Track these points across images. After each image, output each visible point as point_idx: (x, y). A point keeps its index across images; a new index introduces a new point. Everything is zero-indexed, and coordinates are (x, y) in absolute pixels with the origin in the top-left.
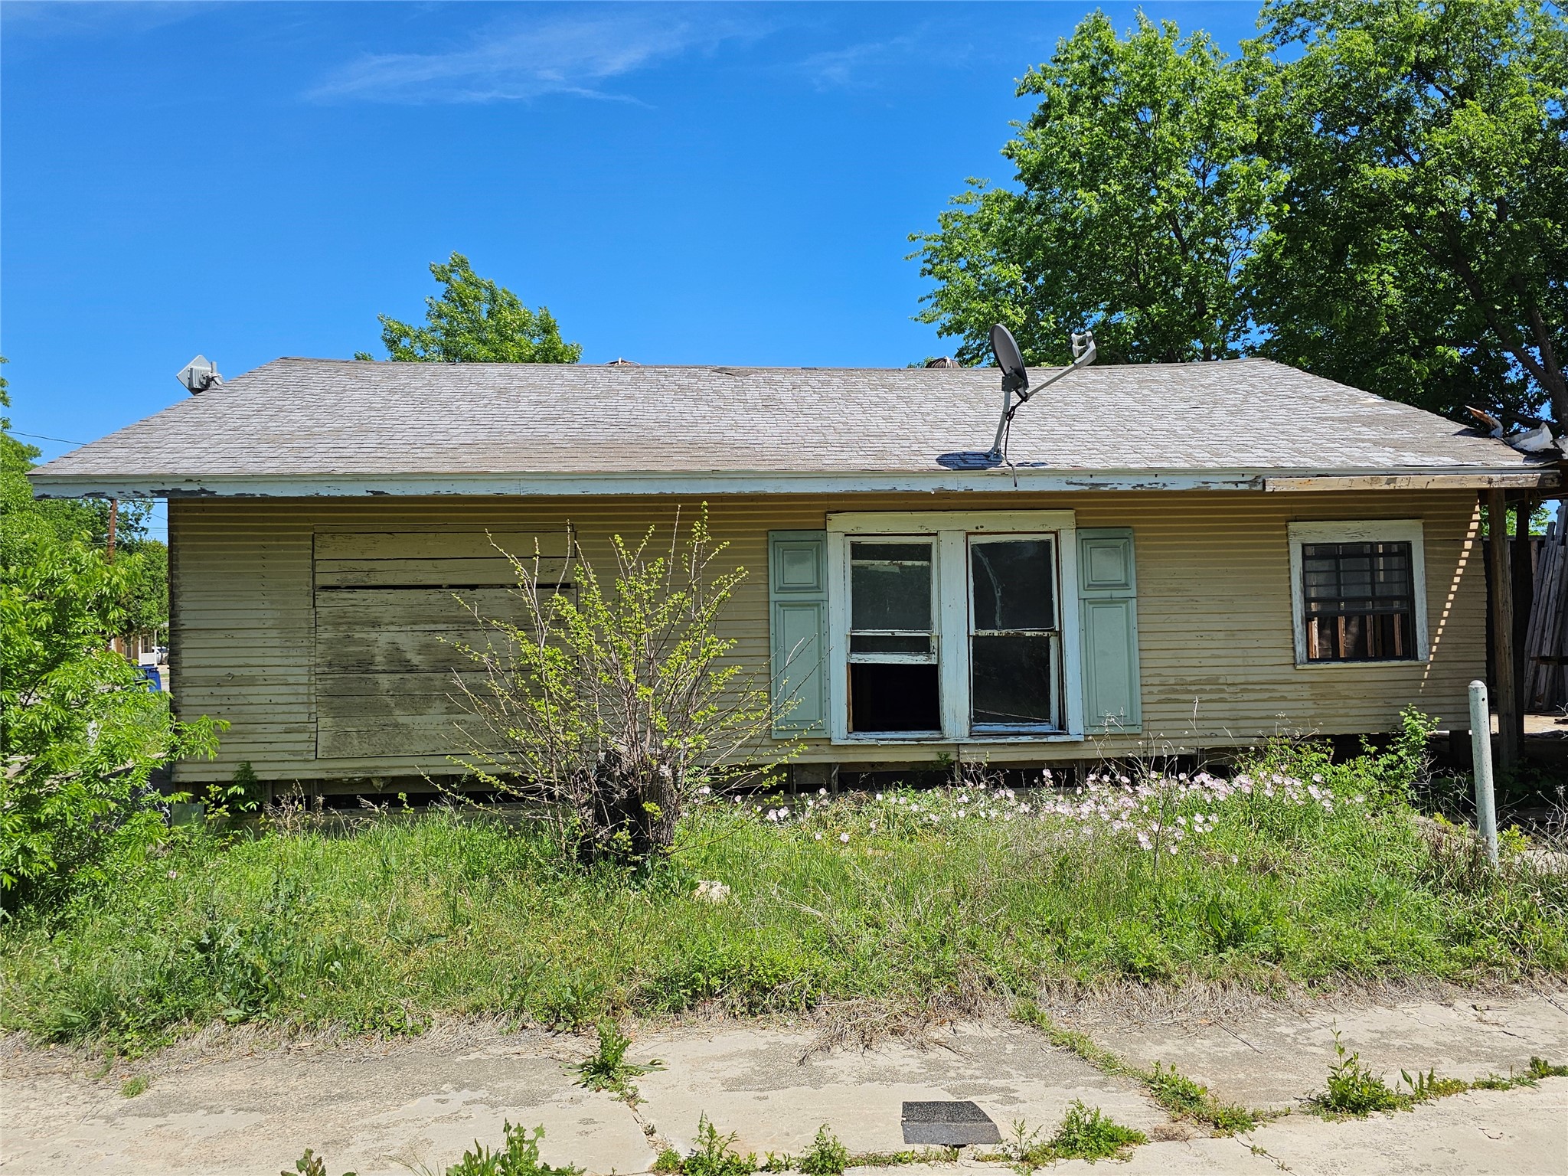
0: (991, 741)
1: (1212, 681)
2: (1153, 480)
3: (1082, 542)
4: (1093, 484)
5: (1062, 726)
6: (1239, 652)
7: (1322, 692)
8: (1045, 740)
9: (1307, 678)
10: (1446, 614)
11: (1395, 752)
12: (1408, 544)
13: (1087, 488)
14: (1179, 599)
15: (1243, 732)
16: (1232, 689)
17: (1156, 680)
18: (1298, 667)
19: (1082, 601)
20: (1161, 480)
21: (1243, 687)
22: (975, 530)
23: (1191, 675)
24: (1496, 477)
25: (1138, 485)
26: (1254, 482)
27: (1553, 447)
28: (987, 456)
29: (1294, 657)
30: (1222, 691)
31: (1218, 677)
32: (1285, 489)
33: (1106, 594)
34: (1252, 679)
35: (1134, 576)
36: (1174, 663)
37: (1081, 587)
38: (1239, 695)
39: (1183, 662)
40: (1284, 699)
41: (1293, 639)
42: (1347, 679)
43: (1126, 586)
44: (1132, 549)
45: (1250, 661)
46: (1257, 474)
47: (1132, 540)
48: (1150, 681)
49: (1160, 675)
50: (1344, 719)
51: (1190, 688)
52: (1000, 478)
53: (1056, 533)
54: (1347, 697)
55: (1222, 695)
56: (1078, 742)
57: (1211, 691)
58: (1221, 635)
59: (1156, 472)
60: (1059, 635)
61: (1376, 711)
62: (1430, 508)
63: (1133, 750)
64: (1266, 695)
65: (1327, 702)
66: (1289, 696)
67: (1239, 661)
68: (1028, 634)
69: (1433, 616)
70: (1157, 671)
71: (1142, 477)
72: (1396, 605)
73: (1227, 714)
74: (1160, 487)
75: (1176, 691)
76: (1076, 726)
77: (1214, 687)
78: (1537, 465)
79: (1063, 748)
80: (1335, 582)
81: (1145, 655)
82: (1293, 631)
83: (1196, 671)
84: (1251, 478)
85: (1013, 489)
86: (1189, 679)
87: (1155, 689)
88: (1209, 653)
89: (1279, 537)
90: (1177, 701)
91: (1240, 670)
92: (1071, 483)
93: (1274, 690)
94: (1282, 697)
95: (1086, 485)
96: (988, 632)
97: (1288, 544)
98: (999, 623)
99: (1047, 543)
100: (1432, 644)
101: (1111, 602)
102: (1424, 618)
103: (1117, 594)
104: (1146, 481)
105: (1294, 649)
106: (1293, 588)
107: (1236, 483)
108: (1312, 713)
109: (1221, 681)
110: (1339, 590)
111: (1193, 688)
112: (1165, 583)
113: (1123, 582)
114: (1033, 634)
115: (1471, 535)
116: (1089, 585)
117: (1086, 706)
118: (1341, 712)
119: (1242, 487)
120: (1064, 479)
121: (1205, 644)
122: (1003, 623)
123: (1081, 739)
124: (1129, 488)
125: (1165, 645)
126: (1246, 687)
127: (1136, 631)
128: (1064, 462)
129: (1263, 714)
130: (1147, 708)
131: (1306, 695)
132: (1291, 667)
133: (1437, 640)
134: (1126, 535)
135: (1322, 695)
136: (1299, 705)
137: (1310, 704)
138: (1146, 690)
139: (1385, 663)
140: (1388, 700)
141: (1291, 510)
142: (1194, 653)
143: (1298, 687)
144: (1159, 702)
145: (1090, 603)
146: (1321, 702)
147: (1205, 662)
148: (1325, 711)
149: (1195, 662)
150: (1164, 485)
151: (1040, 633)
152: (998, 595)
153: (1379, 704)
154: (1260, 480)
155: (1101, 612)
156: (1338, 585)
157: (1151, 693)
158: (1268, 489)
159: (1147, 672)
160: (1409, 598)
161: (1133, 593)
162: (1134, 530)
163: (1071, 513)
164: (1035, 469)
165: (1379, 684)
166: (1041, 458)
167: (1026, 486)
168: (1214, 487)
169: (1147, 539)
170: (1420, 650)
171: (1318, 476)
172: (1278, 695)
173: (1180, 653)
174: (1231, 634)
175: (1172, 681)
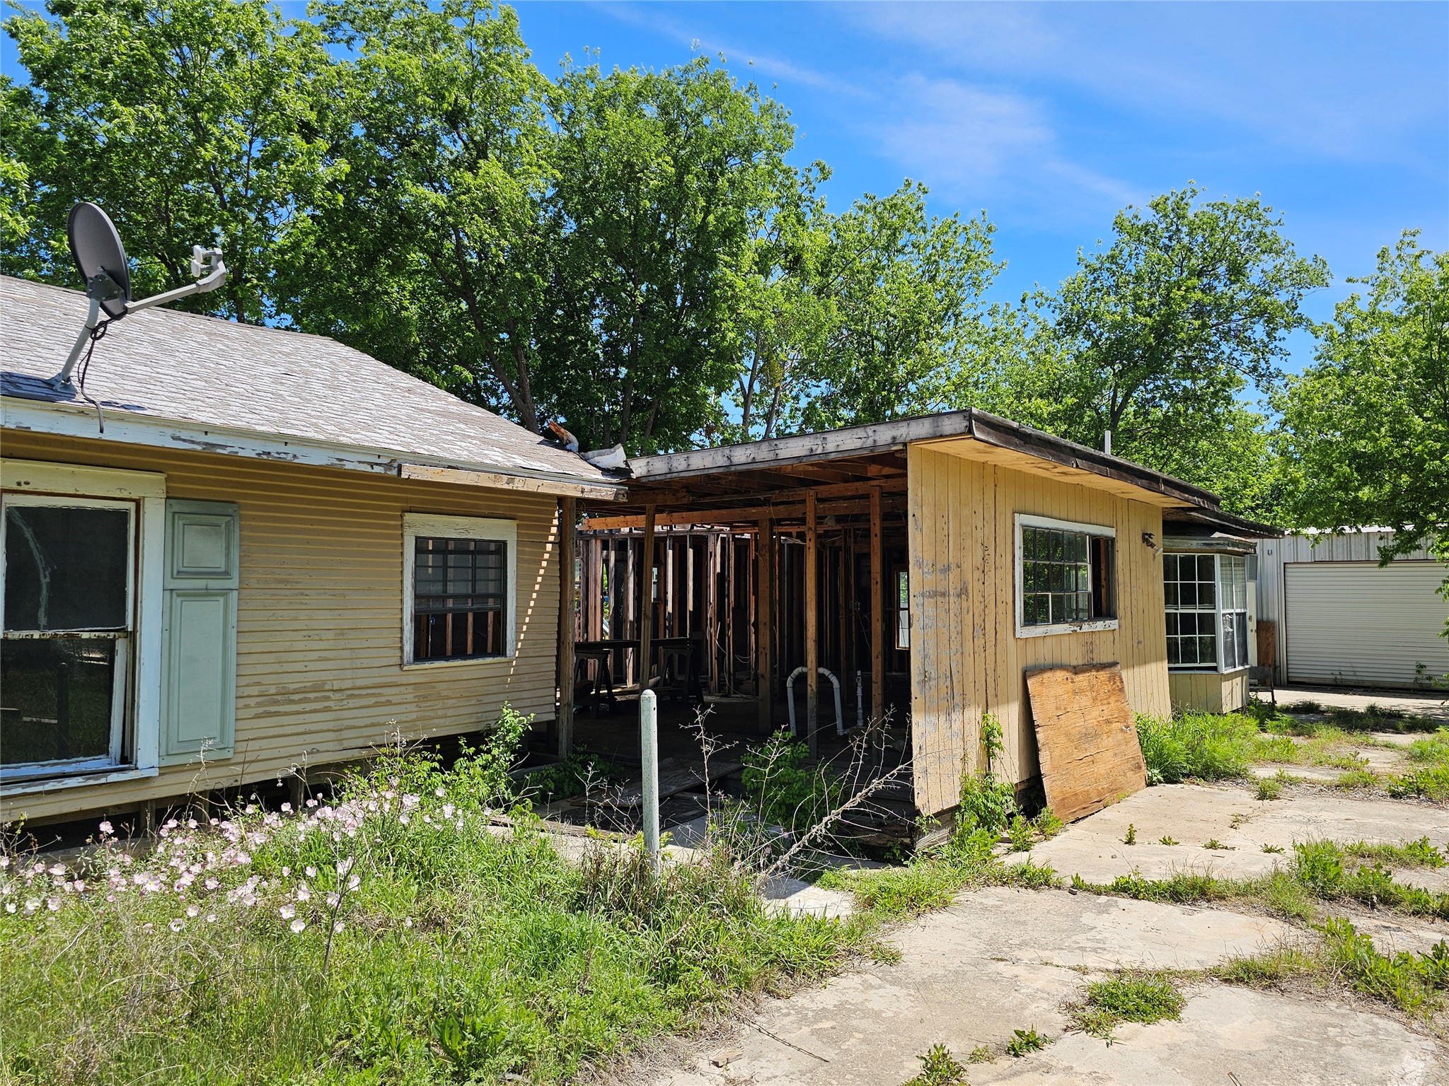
0: (19, 791)
1: (317, 688)
2: (283, 448)
3: (172, 518)
4: (207, 444)
5: (127, 758)
6: (347, 654)
7: (425, 693)
8: (103, 781)
9: (412, 680)
10: (530, 611)
11: (489, 751)
12: (505, 543)
13: (199, 448)
14: (287, 592)
15: (346, 744)
16: (338, 696)
17: (255, 691)
18: (405, 668)
19: (168, 593)
20: (291, 449)
21: (351, 692)
22: (15, 487)
23: (293, 682)
24: (587, 488)
25: (264, 453)
26: (388, 466)
27: (624, 466)
28: (49, 384)
29: (402, 658)
30: (328, 699)
31: (324, 683)
32: (420, 478)
33: (199, 584)
34: (359, 683)
35: (237, 564)
36: (276, 668)
37: (168, 575)
38: (345, 702)
39: (288, 667)
40: (389, 703)
41: (401, 638)
42: (447, 679)
43: (226, 574)
44: (237, 530)
45: (358, 663)
46: (394, 457)
47: (237, 518)
48: (247, 691)
49: (259, 684)
50: (442, 721)
51: (293, 697)
52: (77, 418)
53: (138, 503)
54: (448, 698)
55: (327, 704)
56: (148, 778)
57: (317, 700)
58: (330, 635)
59: (286, 440)
60: (132, 637)
61: (469, 710)
62: (524, 510)
63: (222, 779)
64: (372, 700)
65: (428, 704)
66: (394, 699)
67: (347, 664)
68: (85, 636)
69: (521, 613)
70: (257, 679)
71: (268, 444)
72: (491, 602)
73: (331, 725)
74: (289, 458)
75: (276, 703)
76: (148, 754)
77: (319, 695)
78: (614, 480)
79: (129, 788)
80: (441, 578)
81: (244, 660)
82: (402, 629)
83: (300, 677)
84: (386, 461)
85: (96, 435)
86: (292, 687)
87: (252, 702)
88: (315, 655)
89: (394, 527)
90: (277, 714)
91: (349, 674)
92: (179, 439)
93: (380, 695)
94: (388, 701)
95: (198, 443)
96: (23, 634)
97: (402, 535)
98: (43, 620)
99: (123, 515)
100: (518, 640)
101: (207, 594)
102: (514, 616)
103: (214, 584)
104: (275, 448)
105: (402, 649)
106: (405, 582)
107: (372, 465)
108: (414, 716)
109: (327, 687)
110: (445, 586)
111: (296, 697)
112: (272, 573)
113: (223, 569)
114: (92, 635)
115: (551, 538)
116: (179, 572)
117: (164, 729)
118: (440, 713)
119: (377, 469)
120: (170, 432)
121: (316, 645)
122: (49, 621)
123: (155, 773)
124: (253, 455)
125: (267, 647)
126: (352, 692)
127: (235, 631)
128: (169, 410)
129: (368, 721)
130: (242, 725)
131: (410, 697)
132: (397, 668)
133: (522, 636)
134: (230, 511)
135: (424, 697)
136: (403, 708)
137: (412, 707)
138: (242, 702)
139: (481, 661)
140: (480, 698)
141: (407, 500)
142: (299, 656)
143: (403, 689)
144: (257, 717)
145: (178, 595)
146: (422, 705)
147: (312, 666)
148: (427, 714)
149: (300, 667)
150: (295, 456)
151: (102, 634)
152: (45, 581)
153: (473, 702)
154: (395, 465)
155: (193, 608)
156: (445, 581)
157: (247, 706)
158: (404, 475)
159: (244, 681)
160: (502, 597)
161: (234, 583)
162: (240, 505)
163: (161, 477)
164: (130, 414)
165: (473, 682)
166: (135, 401)
167: (116, 433)
168: (349, 466)
169: (254, 518)
170: (508, 647)
171: (450, 467)
172: (383, 699)
173: (285, 656)
174: (341, 633)
175: (273, 690)
